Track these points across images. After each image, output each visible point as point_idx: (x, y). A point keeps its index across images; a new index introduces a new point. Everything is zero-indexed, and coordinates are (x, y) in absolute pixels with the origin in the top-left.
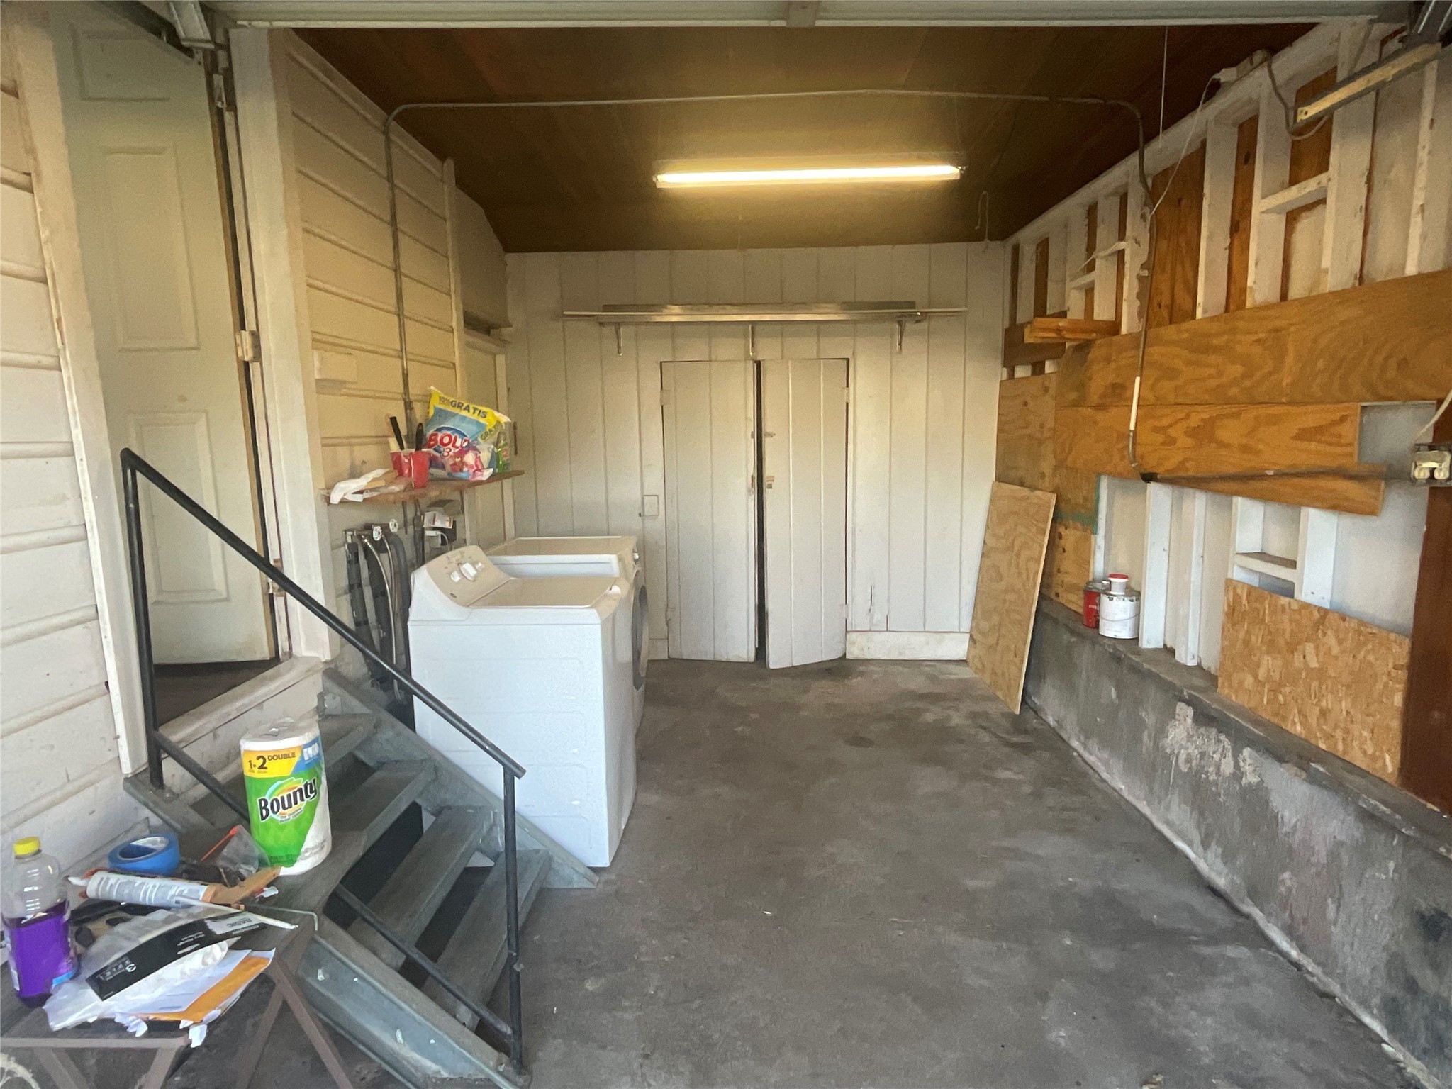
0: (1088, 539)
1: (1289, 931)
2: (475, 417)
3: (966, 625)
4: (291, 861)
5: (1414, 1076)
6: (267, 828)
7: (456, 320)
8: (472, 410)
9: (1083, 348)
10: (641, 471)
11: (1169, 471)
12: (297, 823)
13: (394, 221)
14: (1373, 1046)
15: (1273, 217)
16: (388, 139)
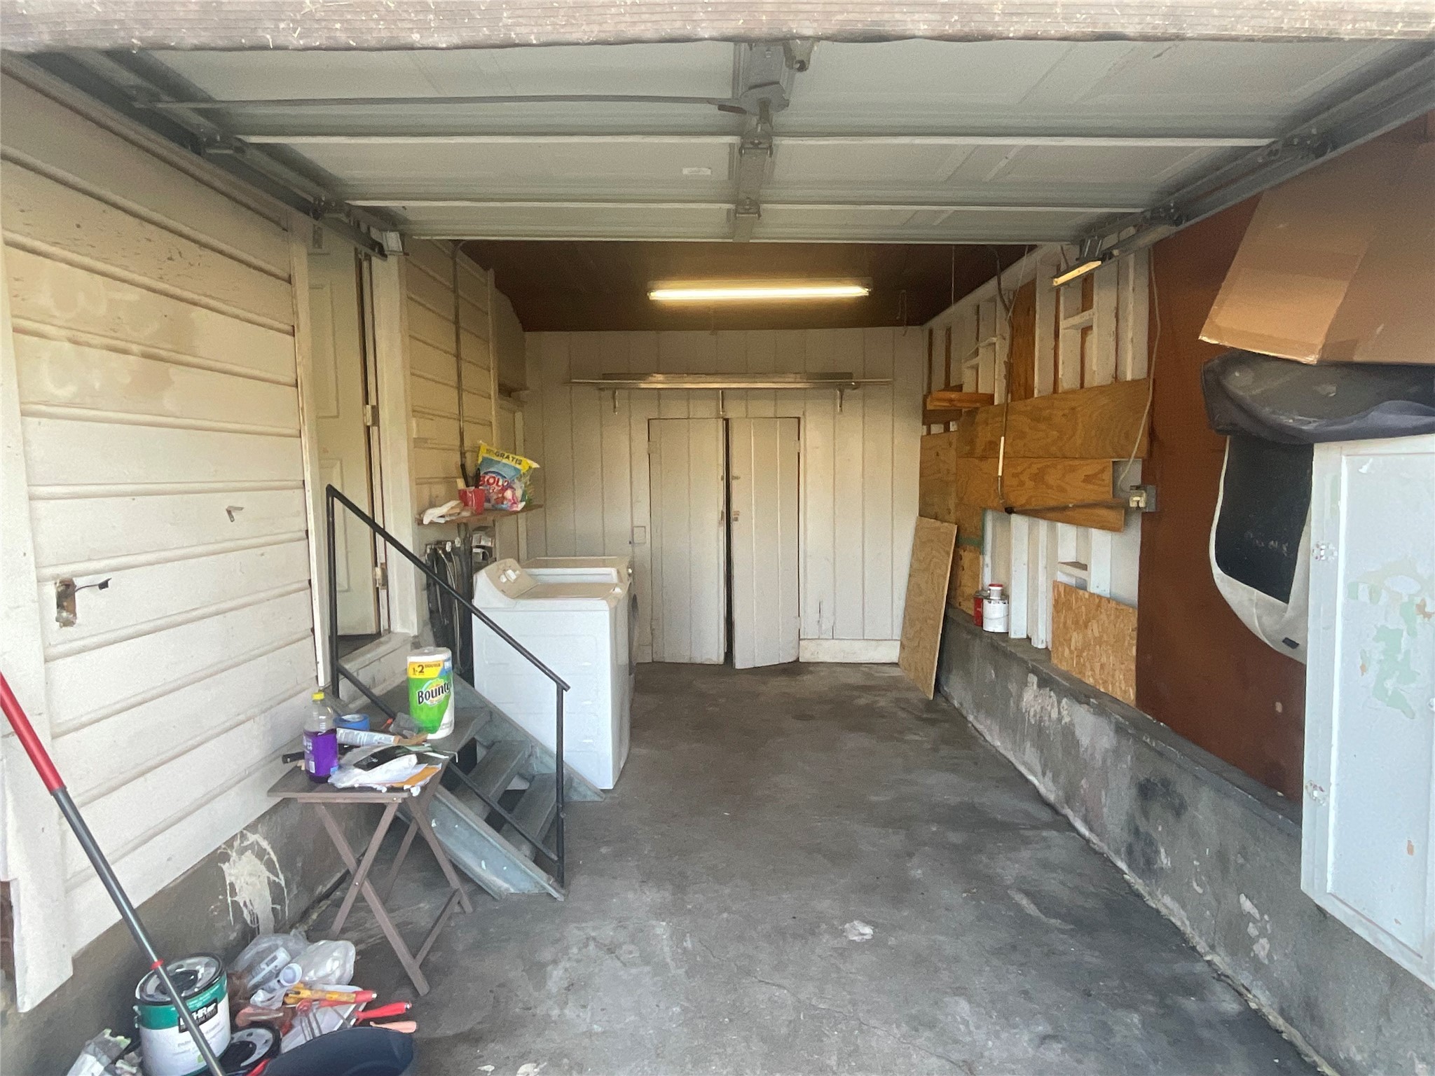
0: (978, 558)
1: (1086, 821)
2: (513, 464)
3: (897, 633)
4: (434, 730)
5: (1137, 889)
6: (422, 709)
7: (493, 388)
8: (511, 459)
9: (972, 413)
10: (632, 507)
11: (1021, 506)
12: (440, 706)
13: (456, 322)
14: (1118, 876)
15: (1072, 332)
16: (455, 263)
